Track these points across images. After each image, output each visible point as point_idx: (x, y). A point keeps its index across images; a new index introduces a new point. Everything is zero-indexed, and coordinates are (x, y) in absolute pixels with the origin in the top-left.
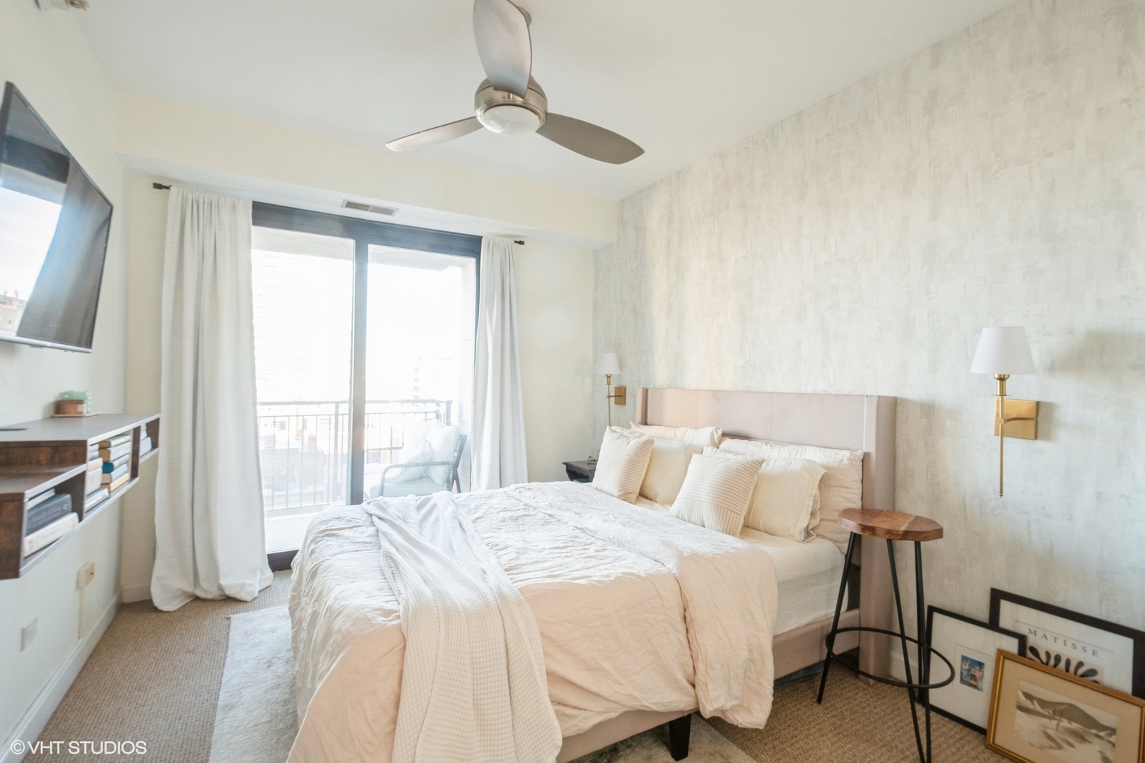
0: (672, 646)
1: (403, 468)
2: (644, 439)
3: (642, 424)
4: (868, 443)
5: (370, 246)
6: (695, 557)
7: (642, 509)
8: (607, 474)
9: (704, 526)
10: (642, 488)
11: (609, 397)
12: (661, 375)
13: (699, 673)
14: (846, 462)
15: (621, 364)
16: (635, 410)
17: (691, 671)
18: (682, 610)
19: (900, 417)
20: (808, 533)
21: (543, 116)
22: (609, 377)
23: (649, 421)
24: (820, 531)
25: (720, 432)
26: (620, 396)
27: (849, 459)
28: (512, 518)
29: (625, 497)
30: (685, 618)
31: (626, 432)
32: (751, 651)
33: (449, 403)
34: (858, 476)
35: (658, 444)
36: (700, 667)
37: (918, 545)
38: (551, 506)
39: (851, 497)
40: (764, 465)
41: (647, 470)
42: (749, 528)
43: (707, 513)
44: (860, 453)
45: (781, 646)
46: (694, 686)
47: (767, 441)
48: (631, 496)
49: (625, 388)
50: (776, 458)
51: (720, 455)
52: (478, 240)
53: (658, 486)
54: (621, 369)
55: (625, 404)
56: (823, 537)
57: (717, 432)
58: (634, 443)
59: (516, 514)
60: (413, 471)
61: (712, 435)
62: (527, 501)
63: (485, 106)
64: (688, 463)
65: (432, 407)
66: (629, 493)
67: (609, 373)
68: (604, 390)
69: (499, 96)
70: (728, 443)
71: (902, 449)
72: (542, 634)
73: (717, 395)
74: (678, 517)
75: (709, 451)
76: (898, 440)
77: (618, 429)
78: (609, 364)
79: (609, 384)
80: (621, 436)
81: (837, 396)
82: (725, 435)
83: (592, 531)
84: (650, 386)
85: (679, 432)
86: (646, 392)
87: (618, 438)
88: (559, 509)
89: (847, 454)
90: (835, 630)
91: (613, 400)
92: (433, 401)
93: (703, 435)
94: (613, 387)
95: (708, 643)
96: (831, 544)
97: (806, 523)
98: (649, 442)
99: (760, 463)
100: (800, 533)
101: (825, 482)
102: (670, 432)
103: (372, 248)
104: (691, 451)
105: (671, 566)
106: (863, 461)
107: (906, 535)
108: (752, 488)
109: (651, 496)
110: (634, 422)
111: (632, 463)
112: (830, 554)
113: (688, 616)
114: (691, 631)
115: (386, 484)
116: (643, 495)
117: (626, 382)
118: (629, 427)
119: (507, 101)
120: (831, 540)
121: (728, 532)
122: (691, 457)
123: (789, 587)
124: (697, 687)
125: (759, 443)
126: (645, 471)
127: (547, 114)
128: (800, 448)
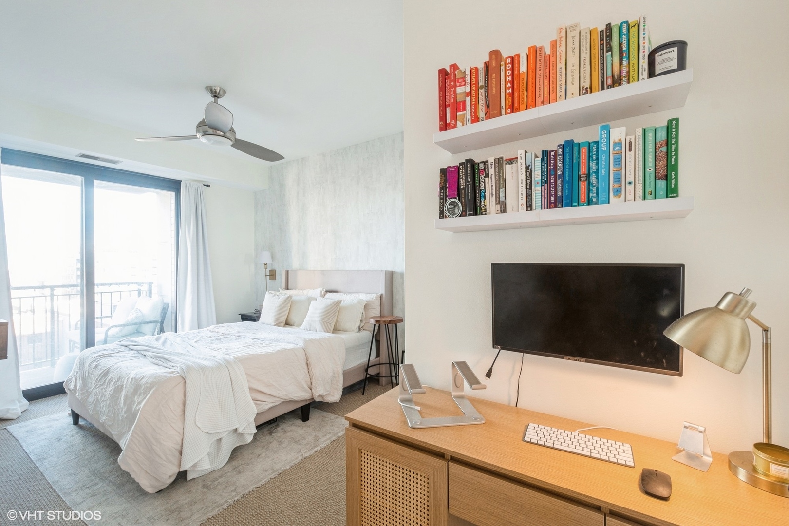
0: (302, 376)
1: (121, 327)
2: (287, 296)
3: (285, 289)
4: (382, 290)
5: (95, 181)
6: (311, 341)
7: (288, 329)
8: (268, 315)
9: (316, 331)
10: (287, 320)
11: (266, 276)
12: (295, 264)
13: (313, 383)
14: (374, 298)
15: (273, 257)
16: (281, 282)
17: (310, 383)
18: (306, 361)
19: (394, 279)
20: (360, 329)
21: (233, 140)
22: (266, 265)
23: (289, 288)
24: (364, 328)
25: (325, 290)
26: (273, 275)
27: (375, 297)
28: (217, 339)
29: (278, 324)
30: (307, 364)
31: (277, 293)
32: (334, 373)
33: (150, 284)
34: (379, 303)
35: (294, 298)
36: (313, 381)
37: (396, 325)
38: (238, 332)
39: (376, 312)
40: (342, 302)
41: (289, 311)
42: (335, 330)
43: (318, 325)
44: (379, 294)
45: (346, 374)
46: (311, 390)
47: (345, 293)
48: (281, 324)
49: (276, 271)
50: (347, 299)
51: (324, 299)
52: (178, 183)
53: (294, 318)
54: (273, 261)
55: (275, 279)
56: (366, 330)
57: (323, 290)
58: (282, 298)
59: (219, 337)
60: (131, 328)
61: (321, 291)
62: (224, 332)
63: (203, 134)
64: (309, 304)
65: (136, 287)
66: (279, 323)
67: (266, 263)
68: (263, 271)
69: (211, 131)
70: (329, 295)
71: (394, 291)
72: (246, 373)
73: (323, 272)
74: (305, 330)
75: (319, 299)
76: (393, 288)
77: (273, 292)
78: (266, 258)
79: (266, 268)
80: (275, 295)
81: (372, 271)
82: (327, 291)
83: (263, 338)
84: (289, 269)
85: (305, 292)
86: (287, 272)
87: (273, 296)
88: (243, 332)
89: (375, 295)
90: (368, 367)
91: (268, 277)
92: (136, 283)
93: (317, 292)
94: (268, 270)
95: (316, 371)
96: (369, 332)
97: (359, 324)
98: (291, 297)
99: (340, 301)
100: (356, 328)
101: (366, 307)
102: (301, 292)
103: (96, 182)
104: (310, 300)
105: (301, 344)
106: (380, 297)
107: (390, 322)
108: (337, 313)
109: (292, 324)
110: (281, 288)
111: (281, 308)
112: (367, 335)
113: (308, 363)
114: (310, 369)
115: (108, 339)
116: (287, 324)
117: (276, 267)
118: (279, 291)
119: (215, 134)
120: (369, 331)
121: (327, 331)
122: (311, 302)
123: (350, 350)
124: (312, 389)
125: (342, 294)
126: (288, 312)
127: (236, 139)
128: (358, 294)
